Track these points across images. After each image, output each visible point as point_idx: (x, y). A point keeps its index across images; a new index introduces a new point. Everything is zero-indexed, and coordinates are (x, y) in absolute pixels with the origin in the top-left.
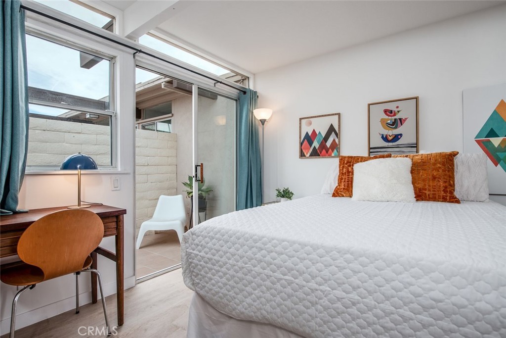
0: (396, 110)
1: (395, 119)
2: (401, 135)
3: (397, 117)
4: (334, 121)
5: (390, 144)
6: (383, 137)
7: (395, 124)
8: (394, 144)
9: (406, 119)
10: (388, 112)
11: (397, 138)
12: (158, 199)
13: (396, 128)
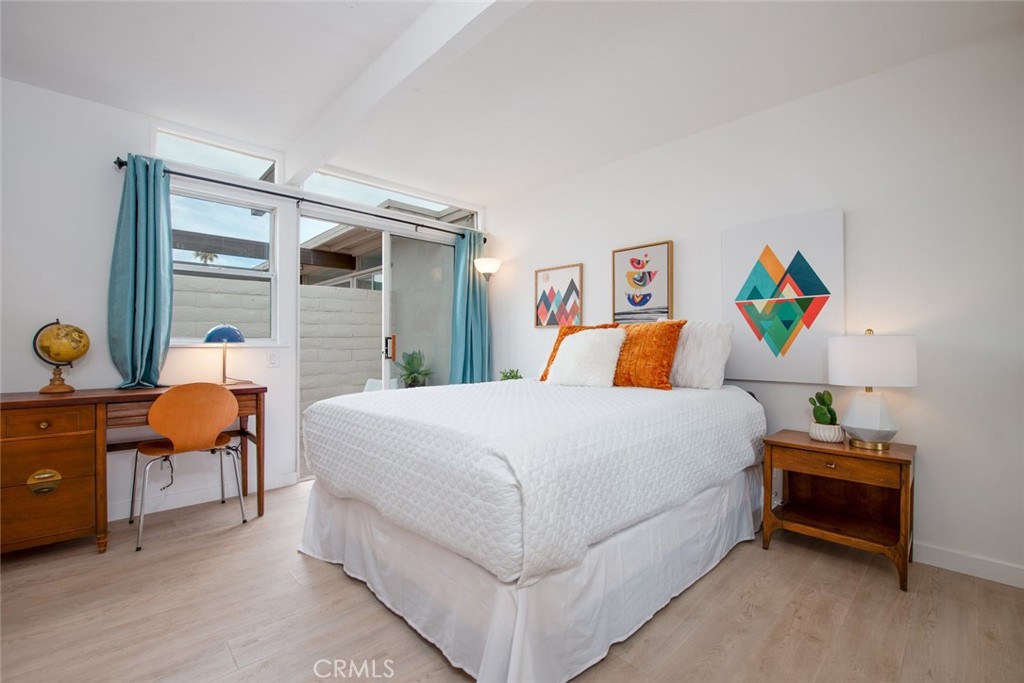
0: (645, 259)
1: (644, 273)
2: (650, 295)
3: (646, 269)
4: (574, 274)
5: (638, 308)
6: (629, 298)
7: (645, 279)
8: (643, 307)
9: (656, 272)
10: (636, 263)
11: (645, 299)
12: (364, 384)
13: (644, 285)
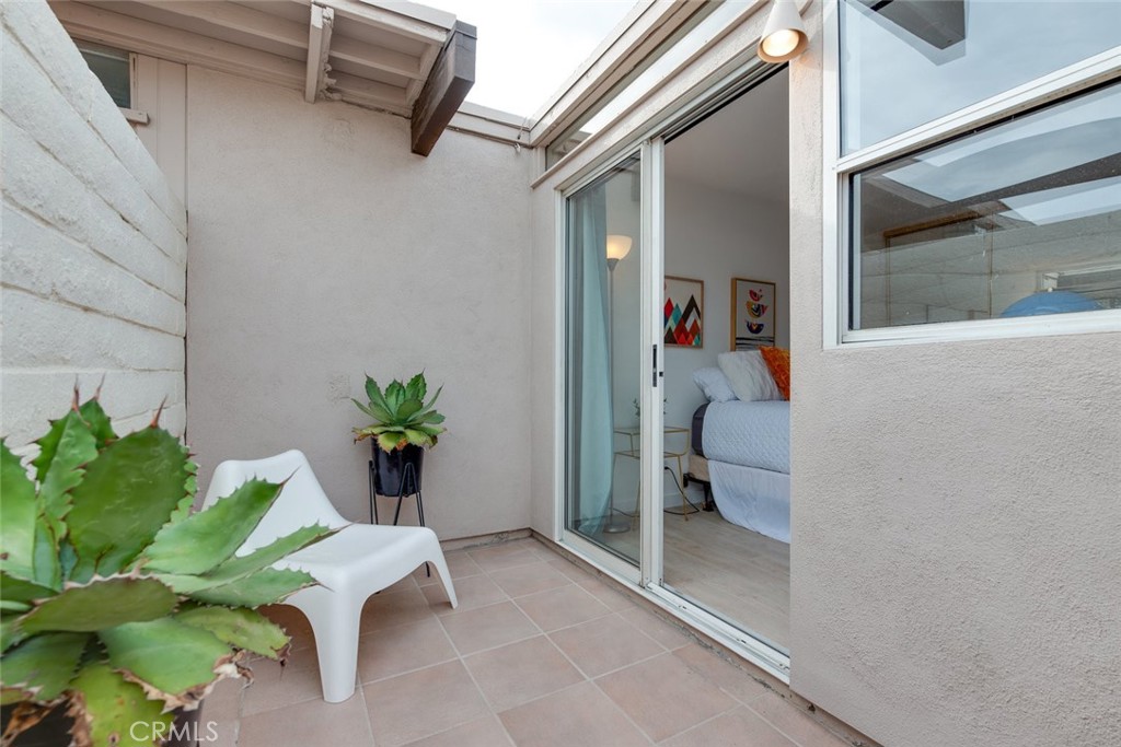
0: (760, 294)
1: (758, 305)
2: (762, 325)
3: (760, 302)
4: (695, 290)
5: (755, 335)
6: (748, 326)
7: (759, 311)
8: (758, 335)
9: (766, 307)
10: (753, 294)
11: (759, 328)
13: (759, 316)
